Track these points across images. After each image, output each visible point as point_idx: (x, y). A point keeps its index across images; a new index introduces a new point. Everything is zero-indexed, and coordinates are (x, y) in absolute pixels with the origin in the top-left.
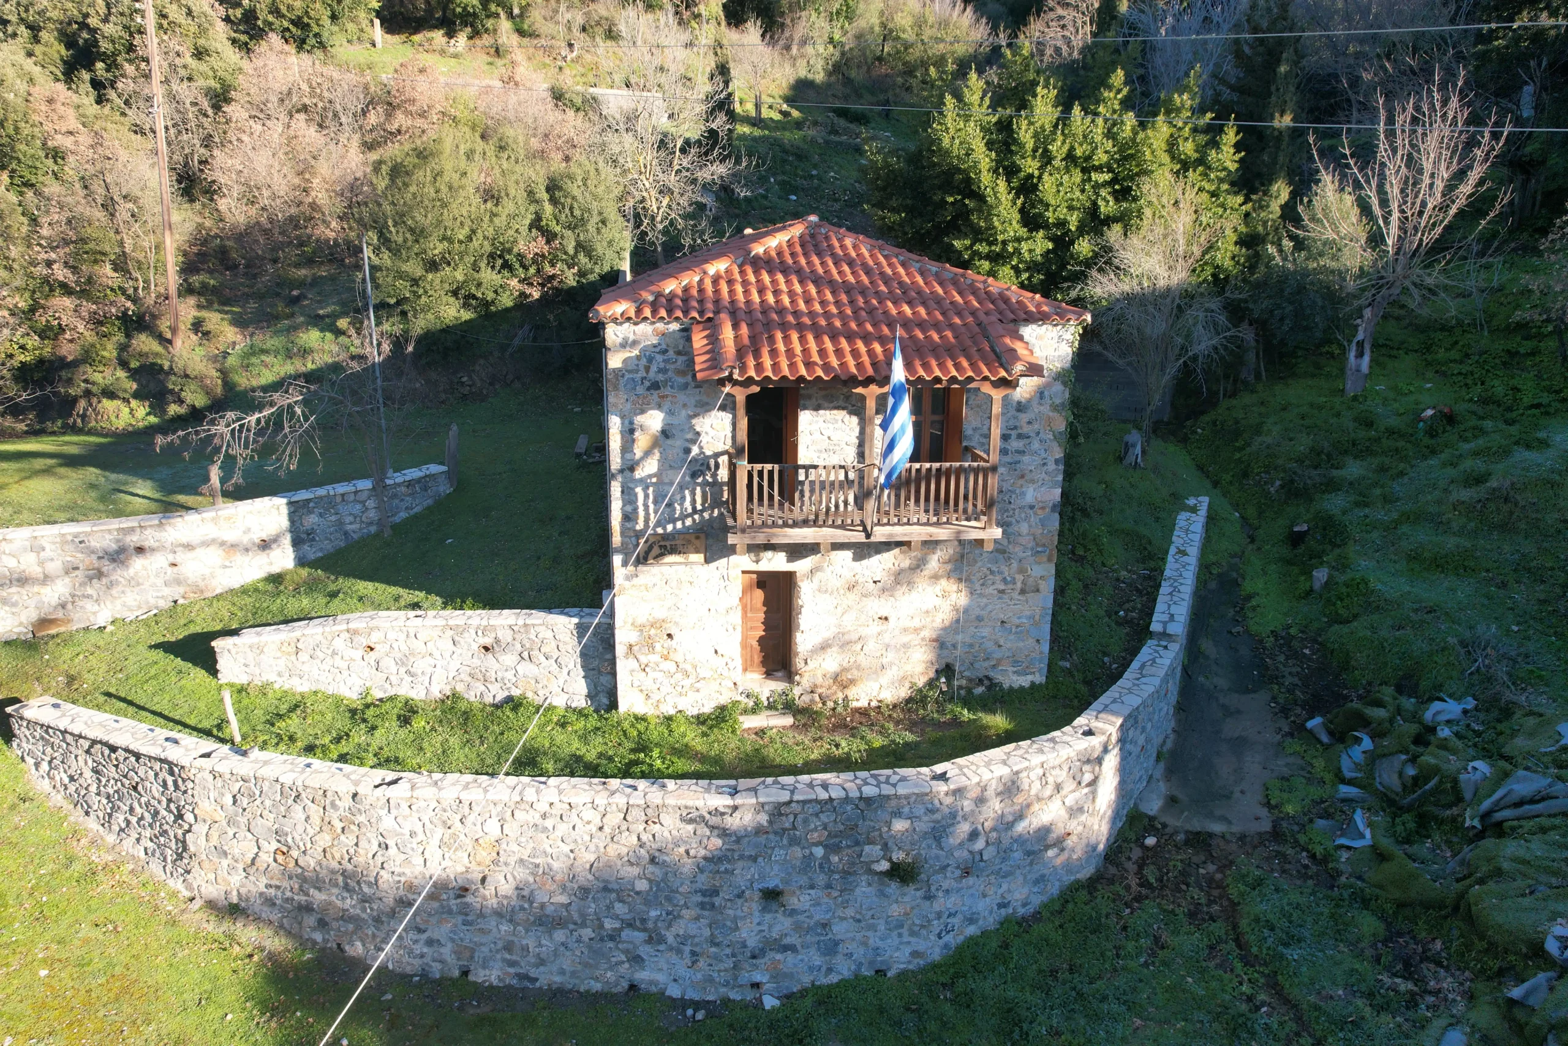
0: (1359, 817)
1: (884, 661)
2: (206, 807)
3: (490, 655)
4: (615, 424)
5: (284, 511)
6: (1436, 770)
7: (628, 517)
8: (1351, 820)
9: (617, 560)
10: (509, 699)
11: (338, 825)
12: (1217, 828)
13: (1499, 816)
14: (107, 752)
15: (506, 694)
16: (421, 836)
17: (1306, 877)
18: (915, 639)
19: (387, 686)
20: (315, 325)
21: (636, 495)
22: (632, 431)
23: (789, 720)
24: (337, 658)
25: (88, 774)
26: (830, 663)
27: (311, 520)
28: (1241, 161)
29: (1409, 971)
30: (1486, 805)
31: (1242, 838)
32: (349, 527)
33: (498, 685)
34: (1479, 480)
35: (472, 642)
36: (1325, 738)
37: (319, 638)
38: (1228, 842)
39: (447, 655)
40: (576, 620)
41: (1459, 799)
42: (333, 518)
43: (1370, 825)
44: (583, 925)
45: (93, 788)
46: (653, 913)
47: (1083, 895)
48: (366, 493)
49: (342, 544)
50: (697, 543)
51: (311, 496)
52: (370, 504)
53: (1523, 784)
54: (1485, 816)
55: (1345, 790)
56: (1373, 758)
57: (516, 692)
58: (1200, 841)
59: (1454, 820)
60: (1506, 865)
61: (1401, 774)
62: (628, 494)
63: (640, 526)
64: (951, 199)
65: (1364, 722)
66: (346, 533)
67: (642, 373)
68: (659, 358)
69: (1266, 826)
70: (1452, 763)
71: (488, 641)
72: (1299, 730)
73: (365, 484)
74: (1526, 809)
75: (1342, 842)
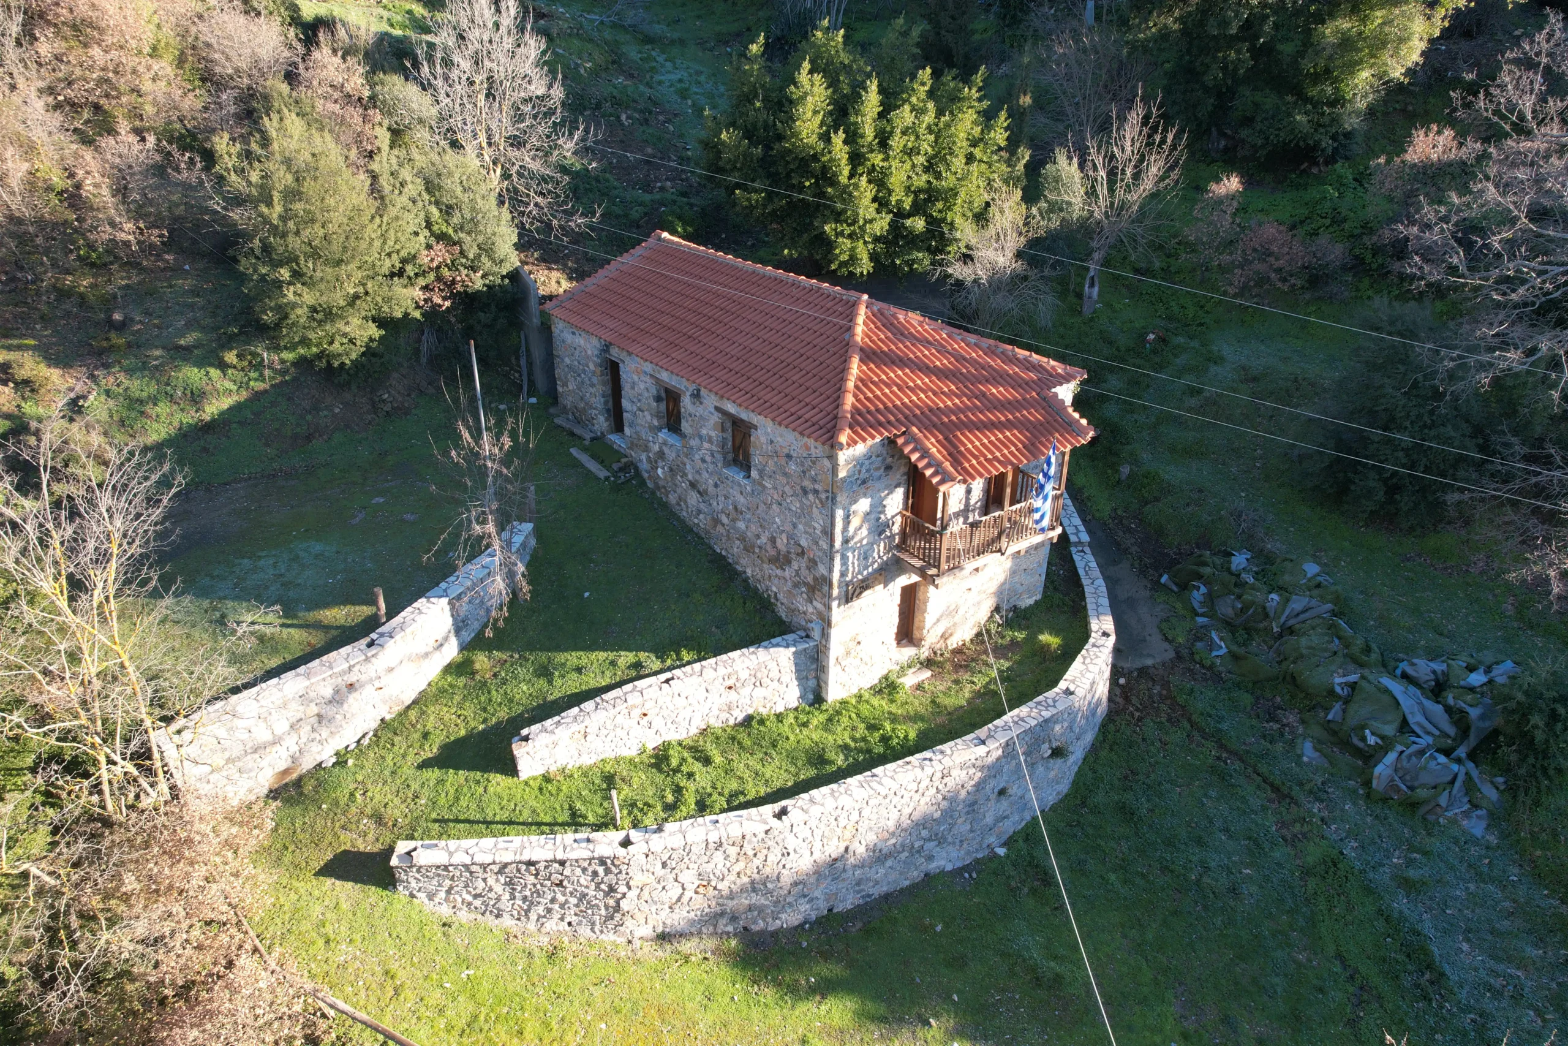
0: (1214, 635)
1: (968, 616)
2: (638, 879)
3: (733, 692)
4: (839, 514)
5: (447, 608)
6: (1253, 603)
7: (843, 574)
8: (1212, 639)
9: (835, 604)
10: (746, 719)
11: (751, 853)
12: (1149, 662)
13: (1291, 622)
14: (523, 867)
15: (744, 715)
17: (1206, 680)
18: (984, 596)
21: (848, 559)
22: (848, 516)
23: (928, 673)
24: (618, 730)
25: (498, 888)
26: (941, 628)
29: (1272, 718)
30: (1282, 618)
31: (1164, 664)
33: (739, 710)
35: (719, 687)
36: (1175, 589)
37: (604, 719)
38: (1158, 669)
39: (702, 701)
40: (793, 649)
41: (1267, 616)
43: (1221, 639)
44: (903, 851)
45: (507, 896)
46: (942, 828)
47: (1112, 727)
50: (880, 577)
53: (1298, 603)
54: (1283, 625)
55: (1201, 620)
56: (1211, 599)
57: (750, 711)
58: (1143, 672)
59: (1266, 629)
60: (1304, 652)
61: (1232, 607)
62: (844, 558)
63: (849, 577)
65: (1200, 577)
67: (857, 476)
68: (867, 463)
69: (1171, 654)
70: (1259, 596)
72: (1156, 586)
74: (1302, 617)
75: (1214, 653)
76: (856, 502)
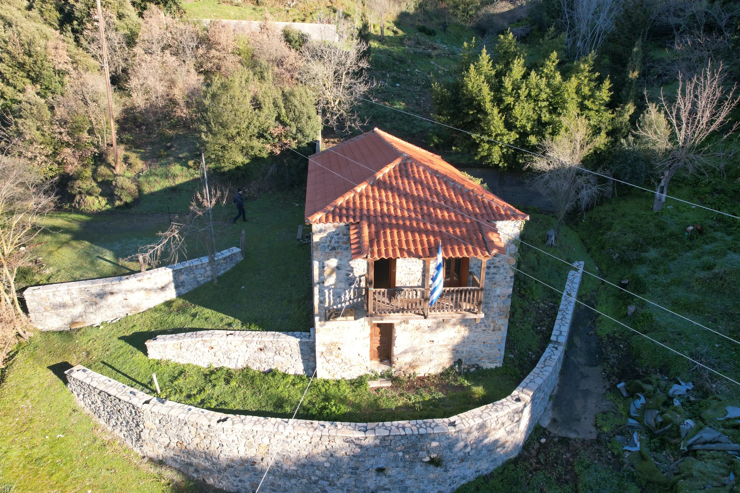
0: (635, 436)
1: (431, 358)
2: (148, 423)
3: (262, 352)
4: (316, 265)
5: (171, 274)
6: (670, 421)
7: (322, 302)
8: (632, 437)
9: (317, 319)
10: (270, 371)
11: (203, 436)
12: (573, 436)
13: (695, 447)
14: (107, 396)
15: (269, 368)
16: (237, 442)
17: (609, 464)
18: (445, 349)
19: (219, 362)
20: (178, 162)
21: (325, 293)
22: (323, 267)
23: (389, 384)
24: (198, 351)
25: (99, 402)
26: (408, 358)
27: (183, 277)
28: (611, 97)
30: (690, 441)
31: (583, 441)
32: (199, 279)
33: (266, 364)
34: (709, 267)
35: (254, 347)
36: (625, 394)
37: (190, 343)
38: (577, 443)
39: (244, 351)
40: (299, 340)
41: (679, 436)
42: (192, 276)
43: (640, 440)
44: (303, 478)
45: (102, 408)
46: (332, 475)
47: (512, 466)
48: (206, 265)
49: (196, 286)
50: (351, 312)
51: (182, 267)
52: (208, 268)
53: (708, 434)
54: (690, 446)
55: (631, 421)
56: (645, 408)
57: (273, 367)
58: (565, 441)
59: (676, 444)
60: (695, 473)
61: (655, 420)
62: (322, 293)
63: (327, 305)
64: (471, 112)
65: (643, 391)
66: (198, 282)
67: (328, 243)
68: (336, 237)
69: (594, 436)
70: (678, 418)
71: (261, 346)
72: (613, 389)
73: (205, 260)
74: (708, 446)
75: (627, 448)
76: (328, 259)
